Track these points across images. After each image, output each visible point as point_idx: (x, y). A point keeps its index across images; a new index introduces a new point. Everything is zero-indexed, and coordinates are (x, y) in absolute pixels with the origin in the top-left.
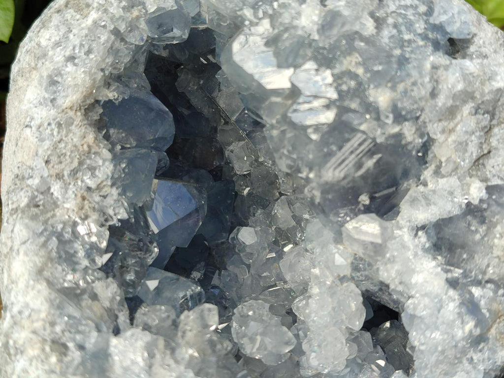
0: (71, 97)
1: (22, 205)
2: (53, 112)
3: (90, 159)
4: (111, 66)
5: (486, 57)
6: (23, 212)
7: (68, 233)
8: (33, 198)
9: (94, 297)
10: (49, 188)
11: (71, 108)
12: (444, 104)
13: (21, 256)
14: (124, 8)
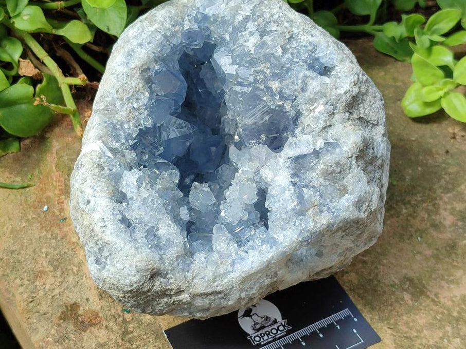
0: (136, 63)
1: (101, 108)
2: (126, 69)
3: (138, 94)
4: (159, 52)
5: (339, 78)
6: (100, 111)
7: (119, 125)
8: (107, 106)
9: (124, 156)
10: (115, 104)
11: (135, 68)
12: (309, 96)
13: (95, 130)
14: (172, 25)
